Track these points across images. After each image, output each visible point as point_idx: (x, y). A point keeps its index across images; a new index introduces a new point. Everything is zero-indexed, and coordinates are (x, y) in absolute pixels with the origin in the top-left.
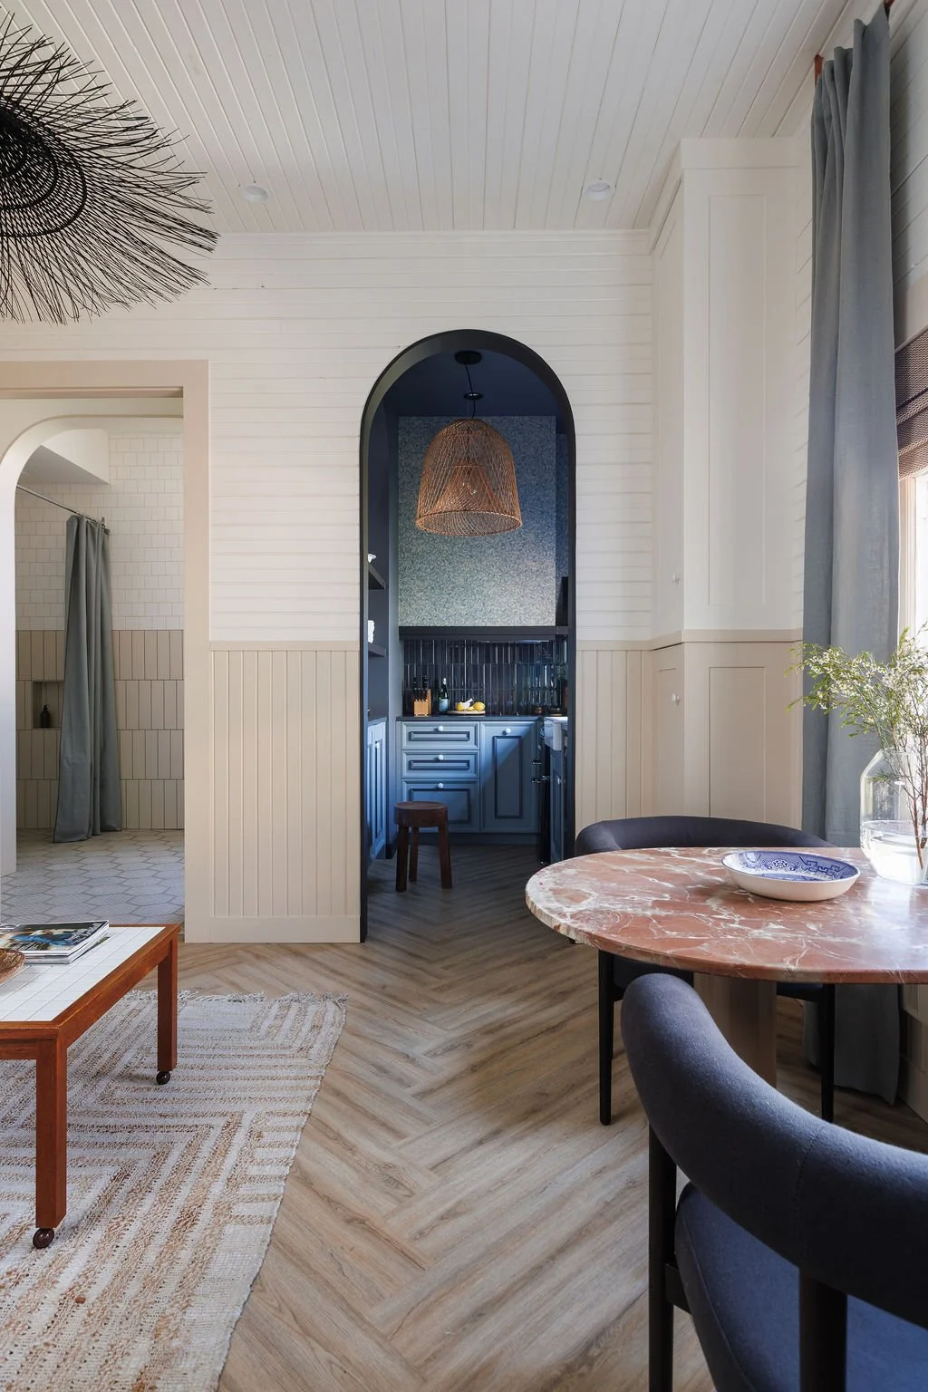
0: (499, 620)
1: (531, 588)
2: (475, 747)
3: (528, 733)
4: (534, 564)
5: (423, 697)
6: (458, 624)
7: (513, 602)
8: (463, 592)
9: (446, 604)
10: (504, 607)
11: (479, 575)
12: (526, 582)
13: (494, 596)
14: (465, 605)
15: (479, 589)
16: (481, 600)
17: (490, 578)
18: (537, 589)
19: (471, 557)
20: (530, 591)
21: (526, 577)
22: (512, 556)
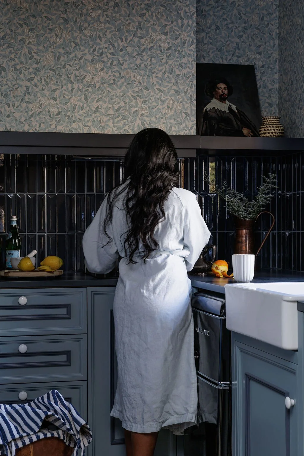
0: (110, 124)
1: (160, 75)
4: (163, 37)
6: (44, 129)
7: (132, 96)
8: (52, 78)
9: (25, 95)
10: (118, 103)
11: (78, 51)
12: (151, 65)
13: (102, 85)
14: (55, 99)
15: (78, 74)
16: (82, 92)
17: (96, 57)
18: (168, 77)
19: (66, 21)
20: (157, 80)
21: (151, 58)
22: (129, 24)
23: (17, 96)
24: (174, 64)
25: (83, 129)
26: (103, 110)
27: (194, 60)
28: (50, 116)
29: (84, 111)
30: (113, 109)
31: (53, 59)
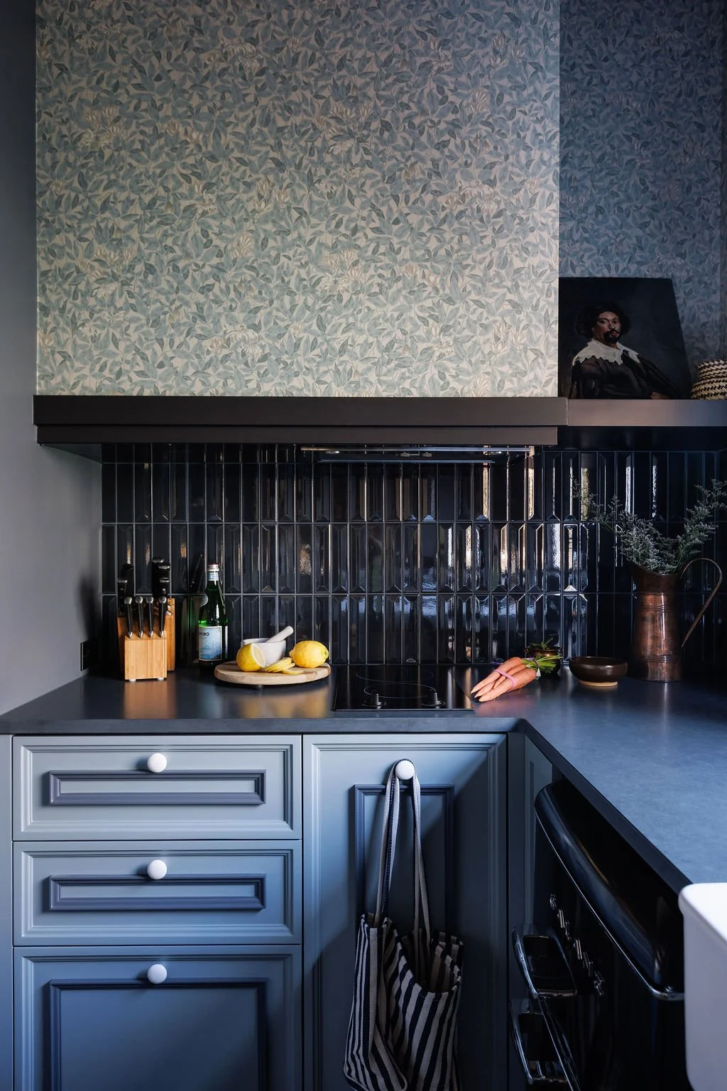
0: (372, 377)
1: (478, 271)
2: (282, 828)
3: (479, 775)
4: (487, 190)
5: (149, 621)
6: (234, 389)
7: (419, 317)
8: (251, 284)
9: (195, 322)
10: (389, 334)
11: (304, 227)
12: (459, 250)
13: (354, 297)
14: (256, 328)
15: (303, 273)
16: (313, 312)
17: (342, 238)
18: (498, 274)
19: (280, 165)
20: (473, 282)
21: (461, 235)
22: (412, 165)
23: (179, 325)
24: (511, 246)
25: (314, 390)
26: (357, 350)
27: (554, 237)
28: (246, 364)
29: (317, 351)
30: (378, 347)
31: (252, 244)
